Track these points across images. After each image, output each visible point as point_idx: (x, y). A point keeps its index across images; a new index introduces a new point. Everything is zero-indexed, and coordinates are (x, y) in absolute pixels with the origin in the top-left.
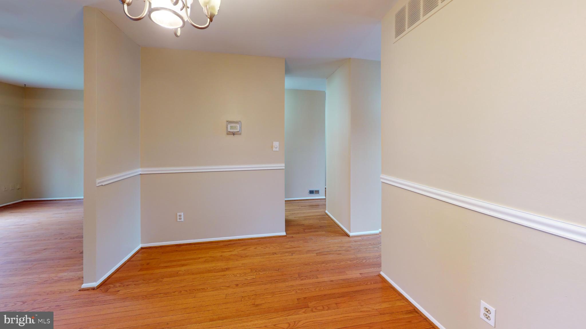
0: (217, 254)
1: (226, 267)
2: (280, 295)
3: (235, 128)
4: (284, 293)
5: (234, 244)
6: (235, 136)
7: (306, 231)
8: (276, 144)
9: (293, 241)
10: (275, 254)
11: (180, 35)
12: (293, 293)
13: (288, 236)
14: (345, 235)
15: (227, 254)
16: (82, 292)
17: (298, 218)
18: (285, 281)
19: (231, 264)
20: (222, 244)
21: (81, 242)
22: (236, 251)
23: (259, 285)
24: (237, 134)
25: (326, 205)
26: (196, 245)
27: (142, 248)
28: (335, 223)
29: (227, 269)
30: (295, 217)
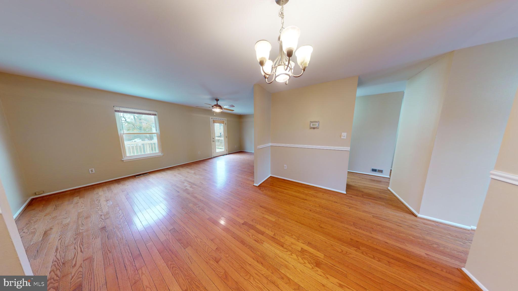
0: (301, 190)
1: (305, 198)
2: (337, 229)
3: (315, 125)
4: (340, 229)
5: (310, 188)
6: (315, 129)
7: (364, 196)
8: (344, 134)
9: (351, 200)
10: (337, 203)
11: (288, 83)
12: (348, 233)
13: (348, 195)
14: (410, 214)
15: (306, 192)
16: (254, 187)
17: (358, 186)
18: (342, 222)
19: (308, 198)
20: (304, 186)
21: (254, 168)
22: (311, 192)
23: (323, 216)
24: (315, 128)
25: (389, 183)
26: (292, 182)
27: (271, 176)
28: (398, 199)
29: (306, 200)
30: (355, 184)
